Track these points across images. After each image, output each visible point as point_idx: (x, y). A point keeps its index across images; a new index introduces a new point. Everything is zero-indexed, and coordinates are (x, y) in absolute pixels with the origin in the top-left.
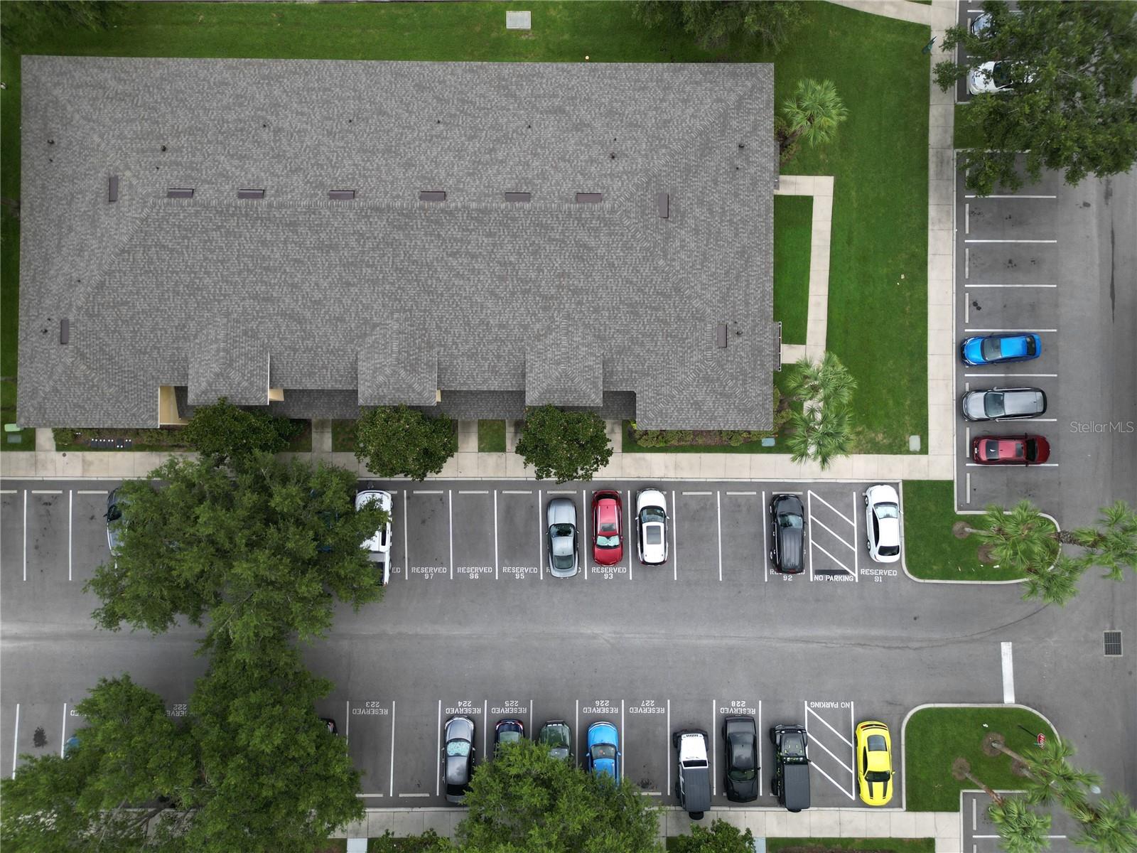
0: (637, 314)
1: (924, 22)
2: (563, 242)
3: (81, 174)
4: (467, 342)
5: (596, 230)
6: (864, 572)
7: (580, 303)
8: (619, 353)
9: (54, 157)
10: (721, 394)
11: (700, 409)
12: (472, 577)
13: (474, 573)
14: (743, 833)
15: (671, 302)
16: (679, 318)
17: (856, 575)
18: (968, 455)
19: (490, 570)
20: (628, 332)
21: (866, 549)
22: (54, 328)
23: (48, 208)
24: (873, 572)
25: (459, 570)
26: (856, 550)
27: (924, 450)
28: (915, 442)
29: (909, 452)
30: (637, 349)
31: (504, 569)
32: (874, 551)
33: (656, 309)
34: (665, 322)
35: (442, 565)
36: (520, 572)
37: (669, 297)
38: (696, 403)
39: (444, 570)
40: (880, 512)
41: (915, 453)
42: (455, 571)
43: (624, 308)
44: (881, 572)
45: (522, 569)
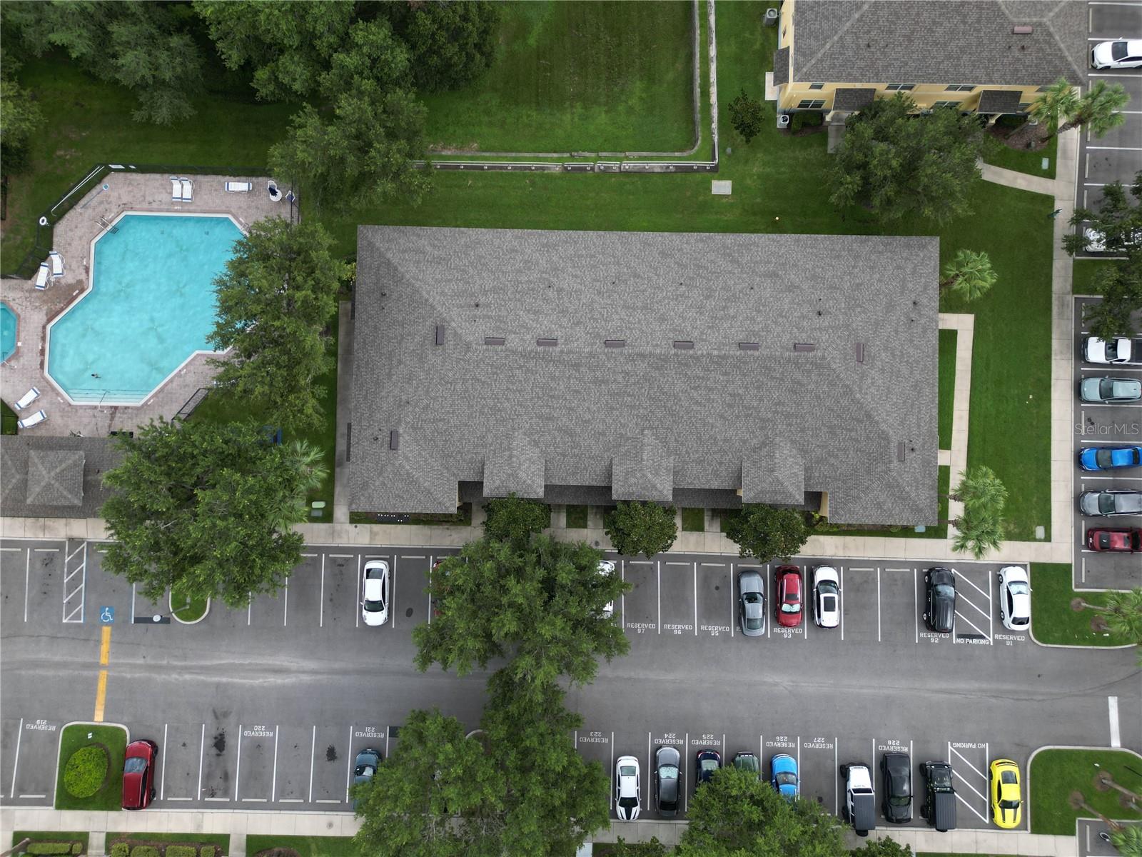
0: (835, 434)
1: (1049, 193)
2: (782, 380)
3: (410, 321)
4: (697, 452)
5: (809, 372)
6: (998, 637)
7: (790, 425)
8: (817, 462)
9: (386, 305)
10: (898, 497)
11: (881, 508)
12: (676, 633)
13: (677, 629)
14: (903, 847)
15: (863, 426)
16: (868, 438)
17: (991, 639)
18: (1083, 543)
19: (690, 627)
20: (826, 447)
21: (999, 618)
22: (384, 437)
23: (379, 344)
24: (1005, 637)
25: (665, 626)
26: (991, 619)
27: (1048, 538)
28: (1040, 532)
29: (1035, 540)
30: (832, 460)
31: (702, 627)
32: (1008, 621)
33: (851, 431)
34: (857, 440)
35: (652, 622)
36: (715, 630)
37: (862, 421)
38: (878, 503)
39: (653, 627)
40: (1014, 589)
41: (1040, 540)
42: (662, 627)
43: (825, 429)
44: (1011, 637)
45: (717, 628)
